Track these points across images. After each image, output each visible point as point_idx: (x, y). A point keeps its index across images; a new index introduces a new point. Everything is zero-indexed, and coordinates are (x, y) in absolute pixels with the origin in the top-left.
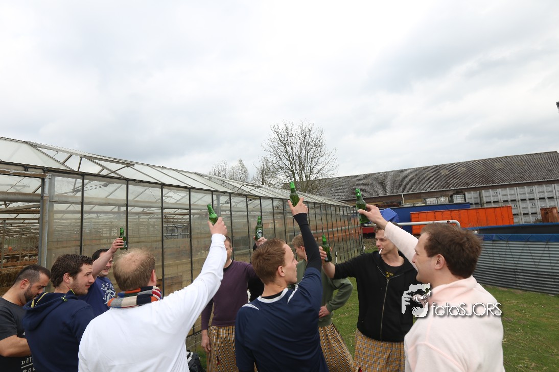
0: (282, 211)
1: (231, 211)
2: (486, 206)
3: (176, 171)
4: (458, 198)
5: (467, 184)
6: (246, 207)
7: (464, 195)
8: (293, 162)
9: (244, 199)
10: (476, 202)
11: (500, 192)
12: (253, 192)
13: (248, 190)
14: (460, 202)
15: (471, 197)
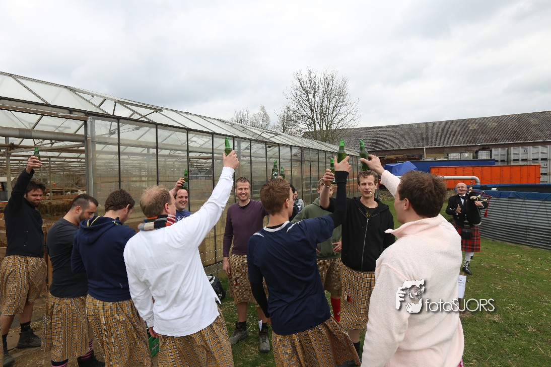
0: (300, 159)
1: (251, 156)
2: (512, 164)
3: (200, 116)
4: (483, 154)
5: (496, 140)
6: (265, 154)
7: (491, 151)
8: (315, 111)
9: (264, 145)
10: (503, 159)
11: (531, 149)
12: (272, 139)
13: (268, 137)
14: (485, 158)
15: (498, 154)
